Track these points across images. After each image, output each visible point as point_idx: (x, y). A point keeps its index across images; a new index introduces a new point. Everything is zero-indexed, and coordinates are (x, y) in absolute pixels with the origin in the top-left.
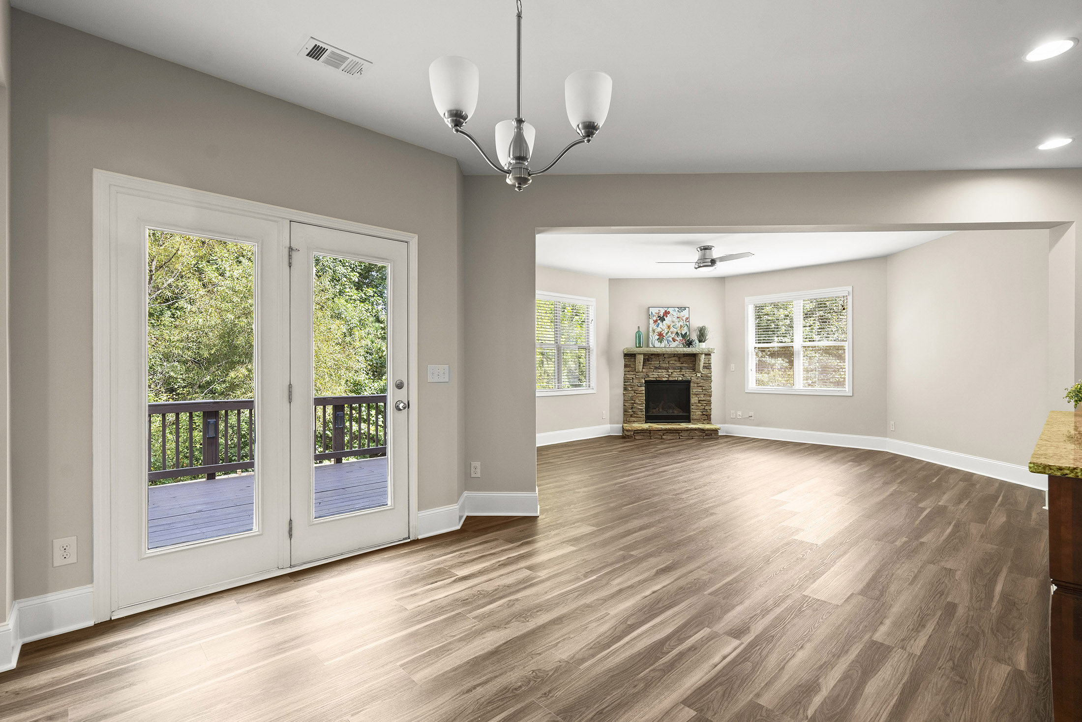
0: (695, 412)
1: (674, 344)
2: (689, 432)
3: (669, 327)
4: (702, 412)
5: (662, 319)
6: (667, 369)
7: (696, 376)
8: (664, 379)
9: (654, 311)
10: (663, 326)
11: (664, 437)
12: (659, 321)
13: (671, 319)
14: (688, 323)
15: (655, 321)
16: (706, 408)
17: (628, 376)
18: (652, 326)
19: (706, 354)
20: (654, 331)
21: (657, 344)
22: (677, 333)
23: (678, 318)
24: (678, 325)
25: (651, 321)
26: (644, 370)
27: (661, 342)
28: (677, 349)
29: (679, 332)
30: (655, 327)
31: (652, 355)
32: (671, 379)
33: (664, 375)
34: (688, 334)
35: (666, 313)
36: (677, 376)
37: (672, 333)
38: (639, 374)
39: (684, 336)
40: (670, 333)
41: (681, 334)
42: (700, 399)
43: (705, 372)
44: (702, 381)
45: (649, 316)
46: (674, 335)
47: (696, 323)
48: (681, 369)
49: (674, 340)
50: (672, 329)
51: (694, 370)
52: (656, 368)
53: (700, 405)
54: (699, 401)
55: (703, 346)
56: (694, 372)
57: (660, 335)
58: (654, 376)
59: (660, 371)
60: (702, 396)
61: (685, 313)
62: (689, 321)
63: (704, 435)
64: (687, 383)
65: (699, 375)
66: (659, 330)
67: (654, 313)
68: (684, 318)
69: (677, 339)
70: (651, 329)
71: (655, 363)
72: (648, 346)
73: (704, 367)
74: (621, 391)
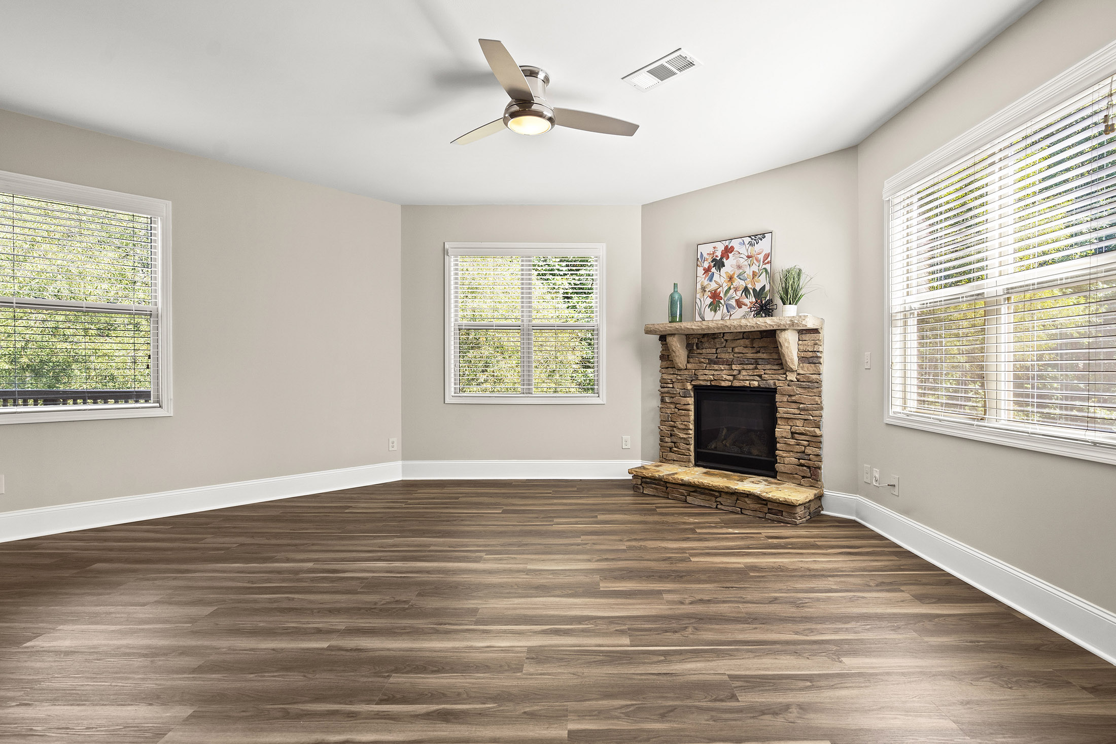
0: (786, 459)
1: (738, 313)
2: (735, 497)
3: (731, 279)
4: (799, 459)
5: (719, 264)
6: (730, 364)
7: (786, 378)
8: (723, 384)
9: (706, 250)
10: (720, 278)
11: (689, 499)
12: (713, 270)
13: (734, 262)
14: (768, 267)
15: (707, 271)
16: (809, 450)
17: (665, 376)
18: (702, 279)
19: (801, 332)
20: (704, 289)
21: (709, 315)
22: (746, 290)
23: (749, 257)
24: (749, 272)
25: (701, 271)
26: (689, 366)
27: (715, 311)
28: (744, 322)
29: (749, 286)
30: (706, 282)
31: (704, 335)
32: (737, 384)
33: (724, 377)
34: (767, 288)
35: (728, 251)
36: (748, 379)
37: (736, 290)
38: (681, 373)
39: (759, 294)
40: (732, 291)
41: (754, 290)
42: (794, 429)
43: (807, 369)
44: (800, 391)
45: (698, 262)
46: (739, 293)
47: (781, 263)
48: (756, 362)
49: (739, 304)
50: (738, 283)
51: (776, 365)
52: (711, 362)
53: (792, 442)
54: (792, 433)
55: (794, 312)
56: (781, 372)
57: (715, 296)
58: (707, 377)
59: (716, 367)
60: (799, 423)
61: (763, 246)
62: (770, 262)
63: (766, 510)
64: (771, 392)
65: (792, 377)
66: (713, 286)
67: (705, 255)
68: (761, 257)
69: (746, 301)
70: (699, 286)
71: (708, 351)
72: (693, 319)
73: (802, 359)
74: (656, 403)
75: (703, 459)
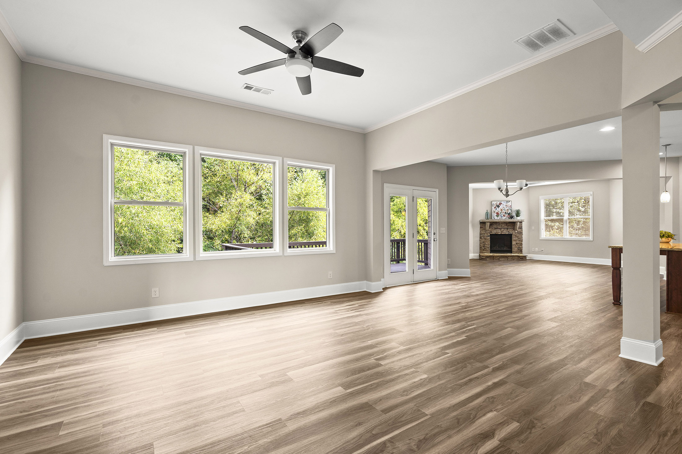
0: (514, 248)
1: (504, 218)
2: (512, 257)
3: (502, 210)
4: (518, 249)
5: (498, 207)
6: (500, 229)
8: (499, 234)
9: (494, 203)
10: (499, 210)
11: (500, 259)
12: (497, 207)
13: (502, 206)
14: (511, 208)
15: (495, 208)
16: (520, 247)
17: (482, 232)
18: (493, 209)
19: (520, 222)
20: (494, 212)
21: (496, 218)
22: (506, 213)
23: (506, 206)
24: (506, 209)
25: (493, 207)
26: (489, 229)
27: (498, 217)
28: (506, 220)
29: (506, 212)
30: (495, 210)
31: (493, 222)
32: (502, 233)
33: (499, 232)
34: (511, 213)
35: (500, 204)
36: (505, 232)
37: (503, 213)
38: (487, 231)
39: (509, 214)
40: (502, 213)
41: (508, 213)
42: (517, 242)
43: (519, 230)
44: (518, 234)
45: (492, 205)
46: (504, 213)
47: (515, 208)
48: (507, 229)
49: (504, 216)
50: (503, 211)
51: (514, 229)
52: (495, 228)
53: (517, 245)
55: (519, 218)
57: (497, 213)
58: (494, 232)
59: (497, 230)
60: (518, 241)
61: (509, 204)
62: (511, 207)
63: (520, 258)
64: (510, 236)
65: (516, 232)
66: (497, 211)
67: (494, 204)
68: (509, 206)
69: (506, 215)
70: (493, 211)
71: (495, 226)
72: (491, 219)
73: (519, 228)
74: (478, 239)
75: (492, 251)
